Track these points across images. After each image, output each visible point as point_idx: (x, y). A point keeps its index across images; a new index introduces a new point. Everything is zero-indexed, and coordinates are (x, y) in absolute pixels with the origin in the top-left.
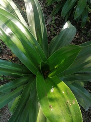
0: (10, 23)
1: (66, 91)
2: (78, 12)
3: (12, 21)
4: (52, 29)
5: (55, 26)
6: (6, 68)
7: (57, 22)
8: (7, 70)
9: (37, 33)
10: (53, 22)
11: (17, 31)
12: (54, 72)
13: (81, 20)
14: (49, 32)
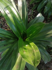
0: (8, 7)
1: (34, 46)
2: (46, 9)
3: (10, 6)
4: (31, 17)
5: (33, 16)
6: (3, 33)
7: (34, 14)
8: (3, 34)
9: (22, 16)
10: (32, 13)
11: (11, 12)
12: (29, 38)
13: (48, 14)
14: (29, 19)
